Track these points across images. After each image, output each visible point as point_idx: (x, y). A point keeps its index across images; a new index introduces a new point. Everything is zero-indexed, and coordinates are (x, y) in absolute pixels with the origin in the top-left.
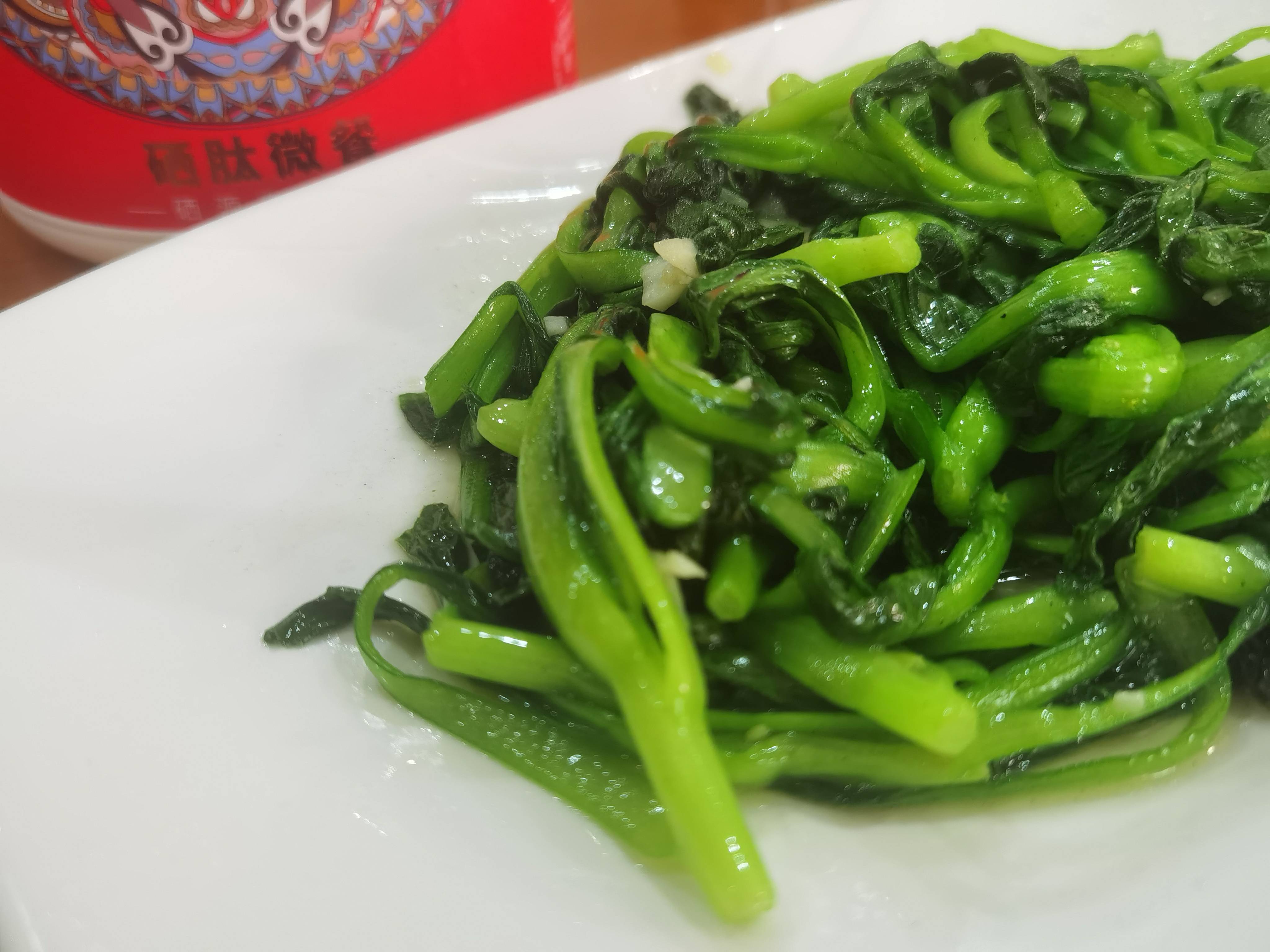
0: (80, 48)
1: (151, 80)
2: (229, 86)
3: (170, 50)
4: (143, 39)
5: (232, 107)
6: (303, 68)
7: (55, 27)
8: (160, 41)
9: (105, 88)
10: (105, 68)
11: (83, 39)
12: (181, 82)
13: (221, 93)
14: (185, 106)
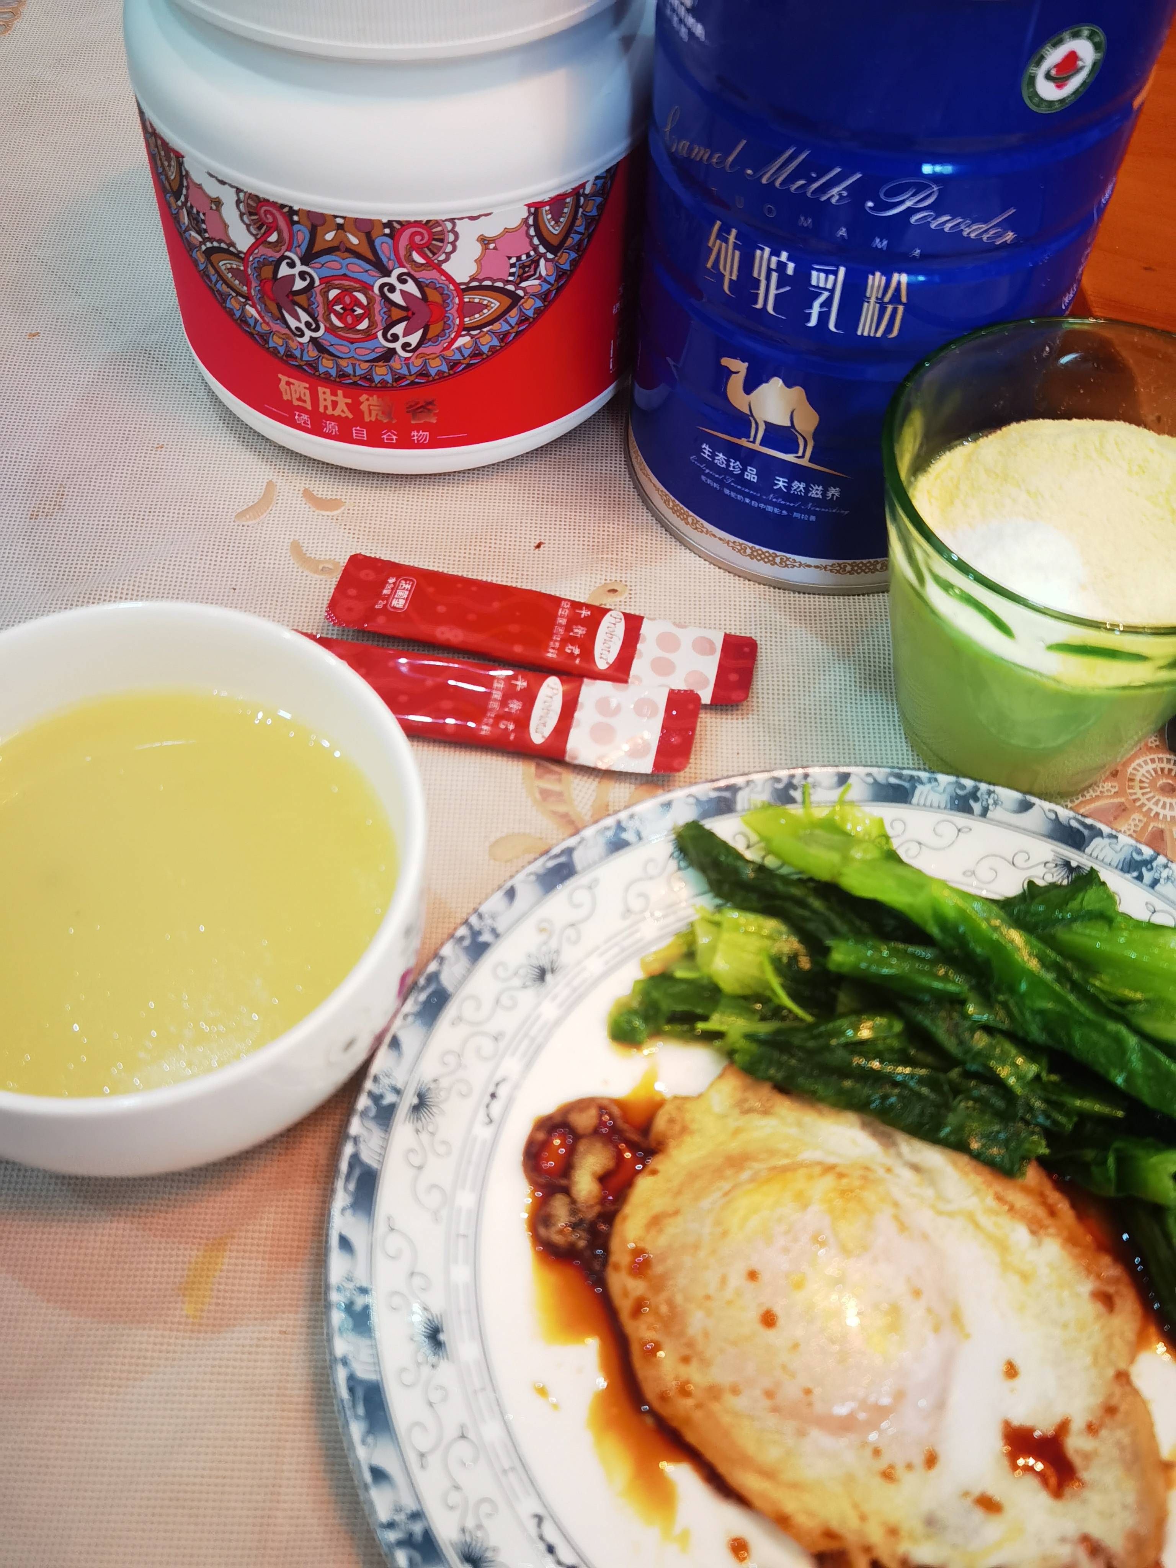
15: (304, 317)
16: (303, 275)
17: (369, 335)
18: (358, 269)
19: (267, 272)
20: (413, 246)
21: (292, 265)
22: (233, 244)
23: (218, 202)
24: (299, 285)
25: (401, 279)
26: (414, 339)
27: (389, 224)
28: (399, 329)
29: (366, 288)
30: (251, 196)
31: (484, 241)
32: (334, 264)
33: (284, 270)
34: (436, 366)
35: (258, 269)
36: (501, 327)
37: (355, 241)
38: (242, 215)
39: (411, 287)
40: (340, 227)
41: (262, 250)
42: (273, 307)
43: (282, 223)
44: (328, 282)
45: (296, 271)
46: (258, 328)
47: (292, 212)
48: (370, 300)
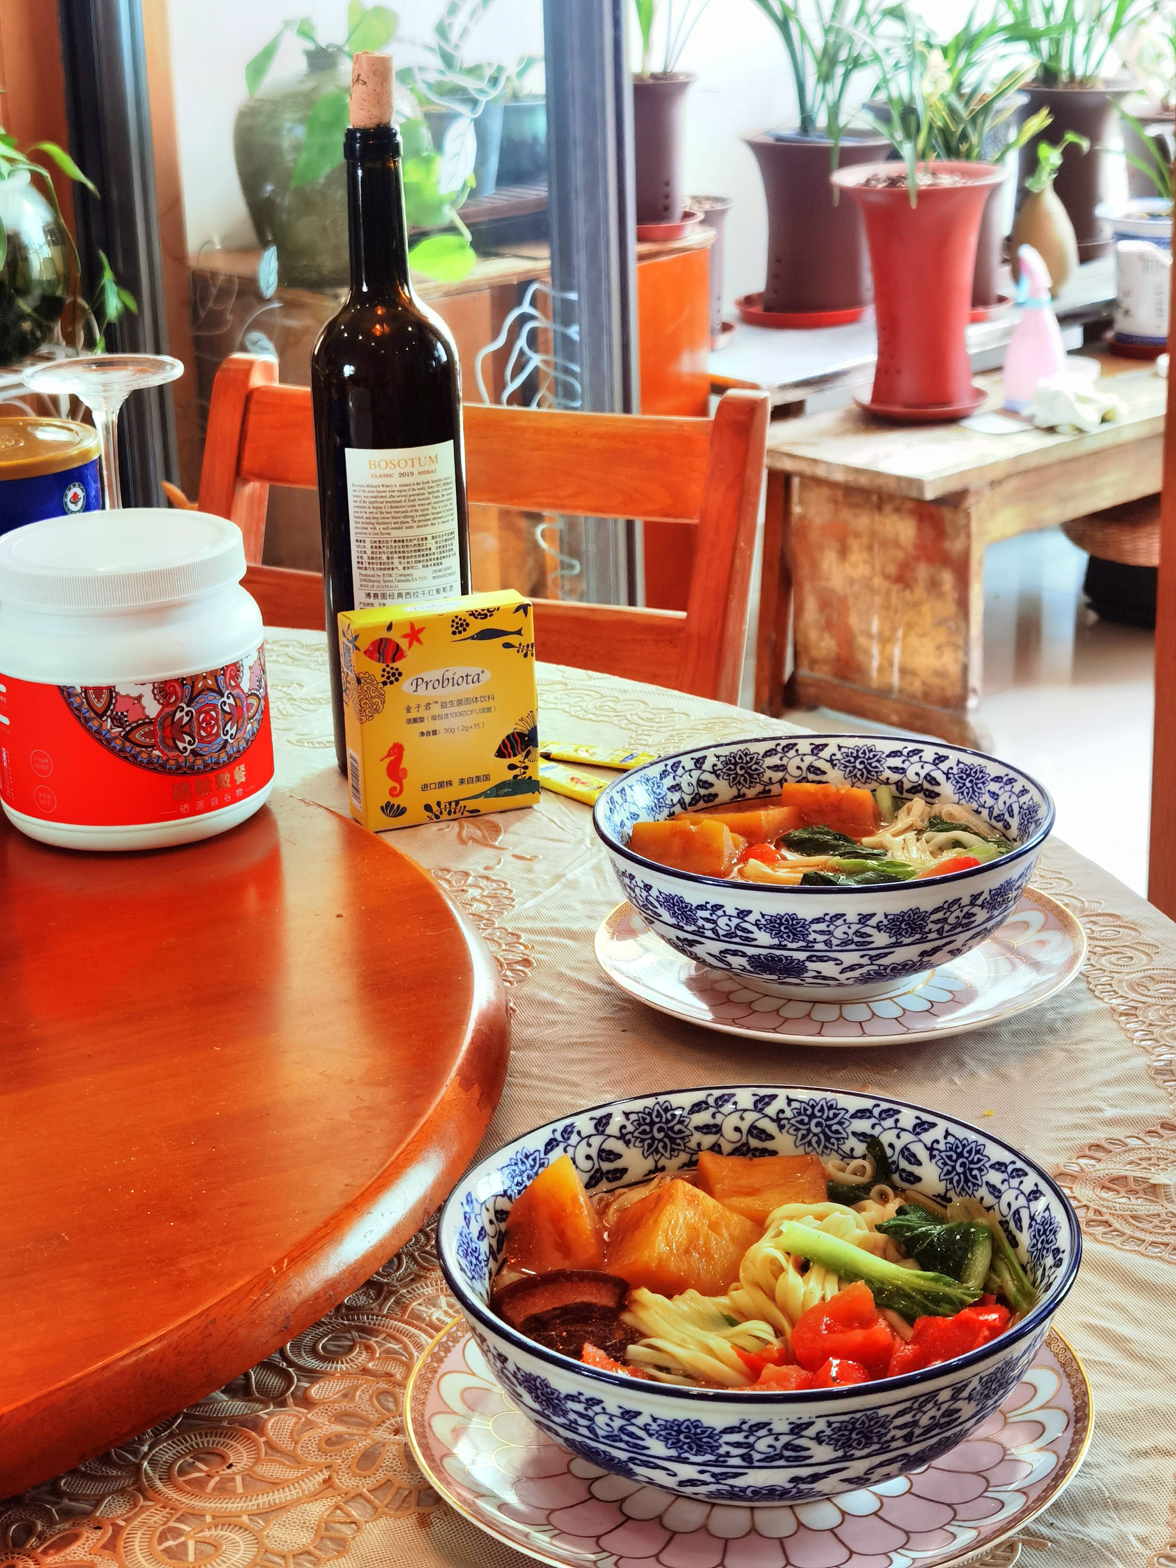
0: (156, 752)
1: (181, 760)
2: (206, 758)
3: (189, 748)
4: (181, 745)
5: (206, 765)
6: (228, 748)
7: (146, 747)
8: (186, 745)
9: (163, 766)
10: (165, 758)
11: (158, 749)
12: (192, 759)
13: (204, 761)
14: (191, 768)
15: (187, 738)
16: (187, 715)
17: (217, 735)
18: (211, 698)
19: (168, 722)
20: (232, 677)
21: (182, 710)
22: (148, 717)
23: (140, 697)
24: (186, 719)
25: (228, 698)
26: (233, 731)
27: (222, 669)
28: (228, 727)
29: (215, 707)
30: (161, 683)
31: (250, 668)
32: (203, 700)
33: (178, 715)
34: (243, 744)
35: (162, 725)
36: (257, 716)
37: (210, 682)
38: (155, 695)
39: (231, 701)
40: (205, 678)
41: (167, 710)
42: (170, 742)
43: (178, 689)
44: (199, 712)
45: (184, 713)
46: (160, 761)
47: (184, 679)
48: (217, 713)
